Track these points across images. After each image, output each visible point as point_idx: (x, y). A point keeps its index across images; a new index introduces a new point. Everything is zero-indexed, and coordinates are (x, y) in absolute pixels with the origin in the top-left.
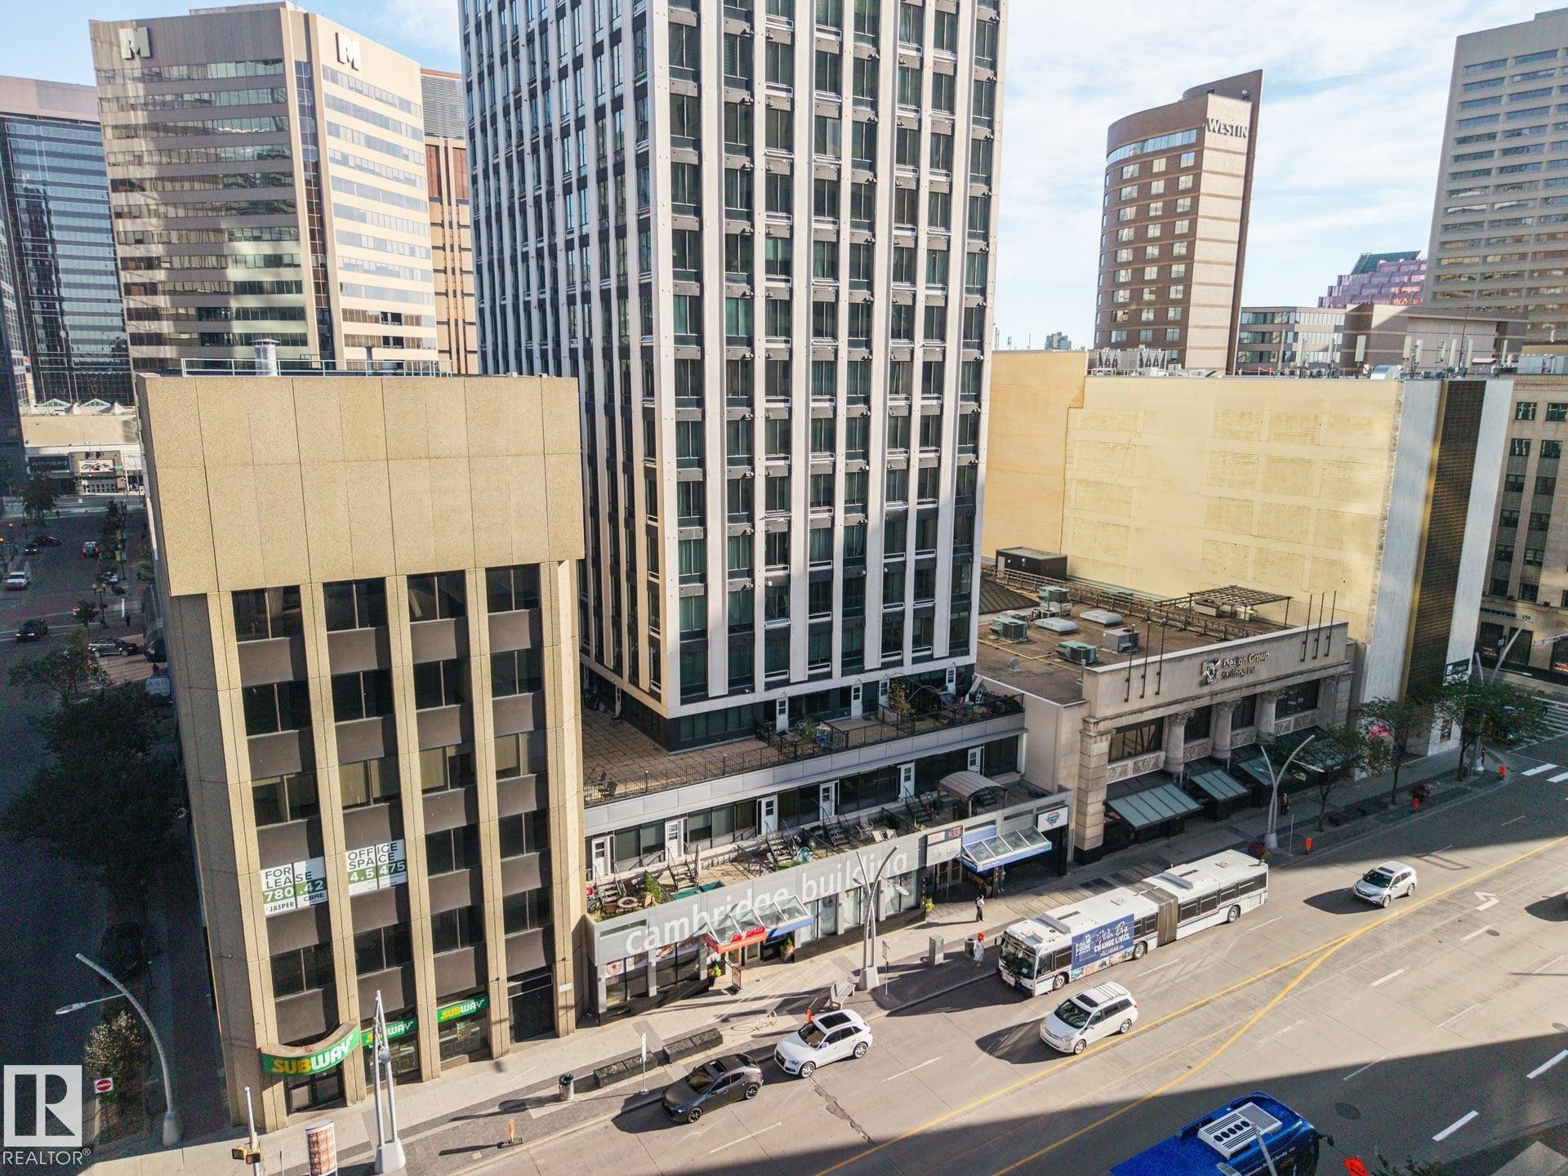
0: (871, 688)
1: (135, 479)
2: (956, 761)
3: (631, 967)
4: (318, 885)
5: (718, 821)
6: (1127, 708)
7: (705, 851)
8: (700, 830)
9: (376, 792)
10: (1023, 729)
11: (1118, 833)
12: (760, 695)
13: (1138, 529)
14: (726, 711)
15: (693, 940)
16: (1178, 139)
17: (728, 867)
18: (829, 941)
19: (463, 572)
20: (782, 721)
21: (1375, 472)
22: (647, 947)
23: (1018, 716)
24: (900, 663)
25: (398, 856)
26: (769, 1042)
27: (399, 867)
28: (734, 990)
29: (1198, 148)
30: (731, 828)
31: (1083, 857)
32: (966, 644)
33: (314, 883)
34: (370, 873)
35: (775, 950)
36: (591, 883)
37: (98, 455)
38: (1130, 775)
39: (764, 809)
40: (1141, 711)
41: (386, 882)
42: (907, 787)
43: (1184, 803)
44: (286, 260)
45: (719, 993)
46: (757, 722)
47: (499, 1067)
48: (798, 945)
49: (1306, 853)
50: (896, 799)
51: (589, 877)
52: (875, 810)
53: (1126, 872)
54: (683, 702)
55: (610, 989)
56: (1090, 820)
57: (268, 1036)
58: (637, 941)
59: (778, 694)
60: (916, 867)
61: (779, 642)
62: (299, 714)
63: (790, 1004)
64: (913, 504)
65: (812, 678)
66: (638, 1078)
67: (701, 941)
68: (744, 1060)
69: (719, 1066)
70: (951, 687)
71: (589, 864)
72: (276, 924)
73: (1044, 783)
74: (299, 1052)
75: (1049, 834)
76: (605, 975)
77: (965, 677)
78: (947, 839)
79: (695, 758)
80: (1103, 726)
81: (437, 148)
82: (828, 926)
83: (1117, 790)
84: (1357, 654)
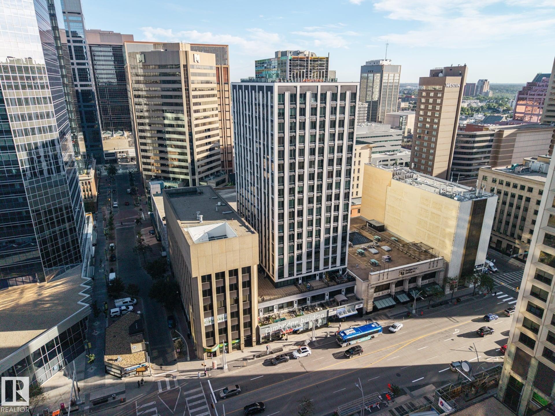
0: (321, 274)
1: (132, 159)
2: (339, 292)
3: (266, 335)
4: (213, 321)
5: (285, 305)
6: (379, 282)
7: (282, 311)
8: (281, 307)
9: (222, 306)
10: (355, 284)
11: (375, 309)
12: (295, 277)
13: (402, 221)
14: (288, 280)
15: (278, 330)
16: (437, 87)
17: (287, 314)
18: (307, 330)
19: (238, 269)
20: (300, 281)
21: (453, 223)
22: (269, 331)
23: (354, 282)
24: (328, 268)
25: (226, 316)
26: (291, 351)
27: (226, 318)
28: (286, 340)
29: (442, 92)
30: (288, 307)
31: (367, 313)
32: (345, 263)
33: (212, 321)
34: (221, 319)
35: (295, 332)
36: (259, 317)
37: (123, 152)
38: (381, 295)
39: (295, 302)
40: (383, 282)
41: (224, 320)
42: (327, 297)
43: (392, 303)
44: (180, 119)
45: (283, 340)
46: (295, 282)
47: (242, 352)
48: (300, 331)
49: (421, 315)
50: (324, 300)
51: (259, 316)
52: (319, 302)
53: (377, 317)
54: (279, 279)
55: (262, 338)
56: (369, 306)
57: (204, 345)
58: (268, 330)
59: (299, 276)
60: (326, 316)
61: (300, 265)
62: (211, 294)
63: (297, 344)
64: (332, 234)
65: (307, 273)
66: (267, 356)
67: (280, 331)
68: (286, 355)
69: (281, 356)
70: (341, 272)
71: (259, 314)
72: (206, 327)
73: (360, 297)
74: (210, 348)
75: (357, 310)
76: (262, 336)
77: (344, 270)
78: (333, 311)
79: (281, 290)
80: (372, 286)
81: (219, 68)
82: (307, 327)
83: (376, 299)
84: (446, 266)
